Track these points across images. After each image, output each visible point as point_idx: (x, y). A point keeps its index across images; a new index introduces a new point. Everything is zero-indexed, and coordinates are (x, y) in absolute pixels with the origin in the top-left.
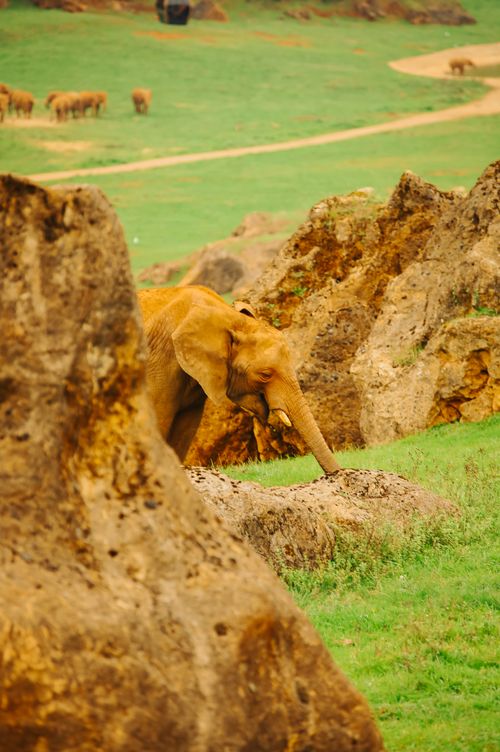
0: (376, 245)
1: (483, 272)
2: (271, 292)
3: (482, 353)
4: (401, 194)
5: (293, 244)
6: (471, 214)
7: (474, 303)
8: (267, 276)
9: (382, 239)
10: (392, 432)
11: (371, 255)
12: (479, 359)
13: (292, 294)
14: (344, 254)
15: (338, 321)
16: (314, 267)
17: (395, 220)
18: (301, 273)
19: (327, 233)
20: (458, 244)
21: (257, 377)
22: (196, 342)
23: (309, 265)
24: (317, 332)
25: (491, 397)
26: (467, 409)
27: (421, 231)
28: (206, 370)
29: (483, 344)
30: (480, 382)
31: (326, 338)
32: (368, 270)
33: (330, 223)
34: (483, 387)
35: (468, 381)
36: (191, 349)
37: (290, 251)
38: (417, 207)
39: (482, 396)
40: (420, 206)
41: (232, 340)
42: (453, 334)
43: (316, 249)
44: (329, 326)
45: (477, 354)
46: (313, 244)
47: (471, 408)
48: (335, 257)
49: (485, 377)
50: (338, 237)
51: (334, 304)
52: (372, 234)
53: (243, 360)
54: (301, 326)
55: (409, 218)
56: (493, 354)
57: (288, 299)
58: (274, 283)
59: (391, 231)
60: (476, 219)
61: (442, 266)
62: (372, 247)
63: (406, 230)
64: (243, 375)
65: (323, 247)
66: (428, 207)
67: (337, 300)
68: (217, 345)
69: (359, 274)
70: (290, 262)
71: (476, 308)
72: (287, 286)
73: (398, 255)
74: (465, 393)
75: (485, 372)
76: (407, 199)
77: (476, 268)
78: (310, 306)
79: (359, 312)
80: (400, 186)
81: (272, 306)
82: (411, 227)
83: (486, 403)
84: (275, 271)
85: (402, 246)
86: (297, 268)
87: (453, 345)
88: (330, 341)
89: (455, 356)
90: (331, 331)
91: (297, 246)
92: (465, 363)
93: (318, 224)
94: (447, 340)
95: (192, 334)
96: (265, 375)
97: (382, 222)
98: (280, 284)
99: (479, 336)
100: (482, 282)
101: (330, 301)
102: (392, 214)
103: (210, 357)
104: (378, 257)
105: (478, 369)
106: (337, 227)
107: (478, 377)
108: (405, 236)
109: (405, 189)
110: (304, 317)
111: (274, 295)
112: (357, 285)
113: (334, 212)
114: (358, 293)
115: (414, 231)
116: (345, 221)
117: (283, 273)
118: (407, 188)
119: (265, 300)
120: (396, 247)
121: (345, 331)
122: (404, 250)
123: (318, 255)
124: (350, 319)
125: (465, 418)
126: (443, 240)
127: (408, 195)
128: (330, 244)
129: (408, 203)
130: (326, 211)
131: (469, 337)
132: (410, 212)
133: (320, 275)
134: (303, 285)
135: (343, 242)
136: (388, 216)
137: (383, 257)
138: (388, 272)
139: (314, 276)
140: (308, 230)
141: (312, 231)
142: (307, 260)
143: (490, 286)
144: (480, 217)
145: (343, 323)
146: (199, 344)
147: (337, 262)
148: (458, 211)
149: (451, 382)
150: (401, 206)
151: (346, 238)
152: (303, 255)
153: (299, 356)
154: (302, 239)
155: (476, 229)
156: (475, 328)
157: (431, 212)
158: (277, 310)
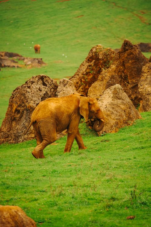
0: (118, 59)
2: (84, 72)
4: (125, 45)
5: (87, 59)
8: (82, 68)
9: (120, 57)
11: (117, 62)
13: (89, 73)
14: (102, 62)
15: (111, 79)
16: (94, 65)
17: (123, 52)
18: (91, 67)
19: (97, 56)
23: (93, 65)
24: (106, 82)
27: (130, 55)
31: (109, 83)
32: (117, 65)
33: (97, 54)
37: (87, 61)
38: (129, 49)
40: (130, 48)
43: (94, 61)
44: (109, 80)
46: (93, 59)
48: (99, 63)
50: (100, 57)
51: (109, 75)
52: (117, 56)
54: (101, 81)
55: (127, 52)
57: (88, 74)
58: (85, 70)
59: (122, 55)
63: (126, 55)
65: (96, 60)
66: (132, 49)
67: (110, 73)
69: (114, 67)
70: (87, 64)
72: (88, 71)
73: (124, 62)
76: (126, 47)
78: (104, 75)
79: (116, 77)
80: (124, 43)
81: (85, 76)
82: (127, 54)
84: (84, 67)
85: (125, 59)
86: (90, 66)
88: (110, 84)
90: (110, 82)
91: (88, 60)
93: (94, 54)
97: (119, 53)
101: (108, 74)
102: (122, 51)
104: (119, 62)
106: (99, 55)
110: (102, 78)
111: (85, 73)
112: (115, 69)
113: (98, 50)
114: (115, 71)
115: (128, 55)
116: (101, 53)
117: (86, 68)
118: (127, 44)
119: (83, 74)
120: (123, 59)
121: (113, 82)
122: (125, 60)
123: (95, 62)
124: (114, 78)
127: (127, 46)
128: (97, 59)
129: (127, 48)
130: (95, 50)
132: (127, 50)
133: (96, 68)
134: (92, 70)
135: (101, 59)
136: (121, 51)
137: (120, 62)
138: (121, 66)
139: (94, 68)
140: (91, 56)
141: (93, 56)
142: (92, 63)
145: (112, 80)
147: (100, 64)
150: (125, 49)
151: (101, 58)
152: (90, 62)
153: (102, 88)
154: (90, 58)
157: (133, 50)
158: (86, 77)
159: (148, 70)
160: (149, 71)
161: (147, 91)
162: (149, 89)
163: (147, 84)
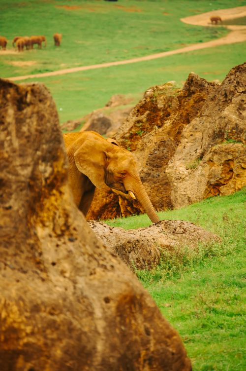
0: (177, 109)
1: (230, 121)
2: (126, 133)
3: (230, 162)
4: (189, 84)
5: (136, 110)
6: (224, 93)
7: (225, 137)
8: (124, 126)
9: (180, 107)
10: (187, 201)
11: (174, 114)
12: (229, 164)
13: (136, 134)
14: (162, 114)
15: (159, 148)
16: (147, 121)
17: (186, 97)
18: (140, 124)
19: (153, 104)
20: (217, 108)
21: (118, 175)
22: (87, 157)
23: (145, 120)
24: (149, 153)
25: (235, 183)
26: (223, 189)
27: (199, 102)
28: (92, 171)
29: (230, 157)
30: (229, 176)
31: (154, 156)
32: (173, 122)
33: (154, 99)
34: (231, 178)
35: (223, 176)
36: (84, 161)
37: (135, 113)
38: (197, 90)
39: (230, 183)
41: (106, 157)
42: (215, 152)
43: (148, 112)
44: (155, 150)
45: (228, 162)
46: (146, 109)
47: (225, 189)
48: (157, 116)
49: (231, 173)
50: (158, 106)
51: (157, 139)
52: (175, 104)
53: (111, 167)
54: (141, 150)
55: (193, 96)
56: (235, 162)
57: (134, 137)
58: (128, 129)
59: (184, 102)
60: (226, 95)
61: (210, 119)
62: (175, 110)
63: (192, 102)
64: (112, 174)
65: (151, 110)
66: (202, 90)
67: (158, 137)
68: (98, 159)
69: (169, 124)
70: (135, 118)
71: (227, 139)
72: (134, 130)
73: (188, 114)
74: (222, 182)
75: (231, 171)
76: (192, 86)
77: (226, 120)
78: (145, 140)
79: (169, 143)
80: (188, 80)
81: (127, 140)
82: (194, 100)
83: (232, 186)
84: (128, 123)
85: (190, 109)
86: (139, 122)
87: (216, 158)
88: (155, 157)
89: (217, 163)
90: (156, 152)
91: (138, 111)
92: (222, 167)
93: (148, 100)
94: (213, 155)
95: (85, 153)
96: (122, 174)
97: (180, 98)
98: (130, 129)
99: (228, 153)
100: (229, 126)
101: (155, 137)
102: (184, 94)
103: (95, 165)
104: (178, 115)
105: (228, 170)
106: (158, 101)
107: (228, 173)
108: (191, 105)
109: (191, 81)
110: (142, 145)
111: (128, 135)
112: (168, 129)
113: (156, 93)
114: (169, 133)
115: (196, 102)
116: (162, 98)
117: (132, 125)
118: (192, 81)
119: (123, 137)
120: (187, 110)
121: (163, 152)
122: (191, 111)
123: (148, 115)
124: (165, 146)
125: (222, 194)
126: (210, 106)
127: (192, 84)
128: (155, 109)
129: (193, 88)
130: (152, 93)
131: (223, 154)
132: (194, 93)
133: (150, 124)
134: (142, 130)
135: (161, 108)
136: (183, 95)
137: (181, 115)
138: (183, 123)
139: (147, 125)
140: (143, 103)
141: (146, 103)
142: (143, 117)
143: (233, 128)
144: (228, 94)
145: (162, 148)
146: (88, 158)
147: (158, 118)
148: (217, 92)
149: (215, 176)
150: (189, 90)
151: (162, 106)
152: (142, 115)
153: (140, 165)
154: (141, 107)
155: (226, 101)
156: (226, 149)
157: (204, 93)
158: (129, 143)
159: (191, 133)
160: (192, 135)
161: (177, 172)
162: (181, 168)
163: (180, 159)
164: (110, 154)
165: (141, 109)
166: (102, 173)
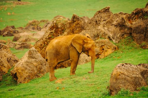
1: (102, 31)
3: (103, 46)
4: (73, 18)
6: (95, 21)
7: (100, 37)
8: (46, 34)
9: (70, 27)
10: (85, 61)
12: (102, 47)
13: (51, 37)
17: (72, 23)
20: (93, 26)
21: (87, 49)
22: (76, 41)
23: (54, 32)
25: (104, 54)
26: (100, 56)
28: (78, 46)
29: (103, 44)
30: (102, 51)
32: (68, 32)
34: (102, 52)
35: (100, 51)
36: (75, 42)
39: (102, 54)
40: (77, 20)
41: (84, 42)
42: (97, 43)
43: (55, 29)
45: (102, 46)
46: (54, 28)
47: (101, 56)
48: (58, 30)
49: (103, 50)
52: (68, 26)
53: (85, 46)
55: (75, 22)
56: (105, 46)
58: (47, 35)
59: (71, 25)
60: (96, 22)
61: (90, 31)
62: (68, 28)
63: (74, 25)
64: (85, 48)
65: (56, 28)
68: (81, 42)
69: (66, 33)
70: (50, 31)
71: (100, 38)
72: (50, 36)
73: (73, 29)
74: (99, 53)
75: (103, 49)
77: (100, 31)
83: (103, 55)
86: (51, 33)
87: (97, 44)
89: (97, 47)
91: (51, 28)
92: (99, 48)
93: (55, 24)
94: (96, 44)
95: (75, 39)
96: (88, 49)
97: (70, 23)
98: (48, 36)
99: (102, 43)
100: (102, 33)
103: (79, 44)
105: (102, 49)
106: (58, 25)
107: (102, 50)
108: (74, 26)
109: (74, 17)
111: (48, 38)
113: (57, 22)
115: (76, 25)
116: (60, 23)
117: (49, 34)
118: (75, 17)
119: (46, 39)
120: (73, 28)
123: (55, 30)
125: (100, 58)
126: (89, 26)
128: (57, 28)
129: (75, 20)
131: (101, 43)
132: (75, 21)
133: (56, 34)
134: (53, 36)
137: (70, 30)
138: (71, 33)
139: (55, 34)
140: (53, 25)
142: (53, 31)
143: (103, 34)
144: (98, 21)
146: (77, 41)
147: (59, 31)
148: (92, 21)
149: (97, 51)
150: (73, 20)
151: (60, 27)
154: (52, 27)
155: (97, 24)
156: (102, 41)
157: (79, 21)
158: (48, 41)
164: (85, 41)
165: (52, 28)
166: (82, 47)
